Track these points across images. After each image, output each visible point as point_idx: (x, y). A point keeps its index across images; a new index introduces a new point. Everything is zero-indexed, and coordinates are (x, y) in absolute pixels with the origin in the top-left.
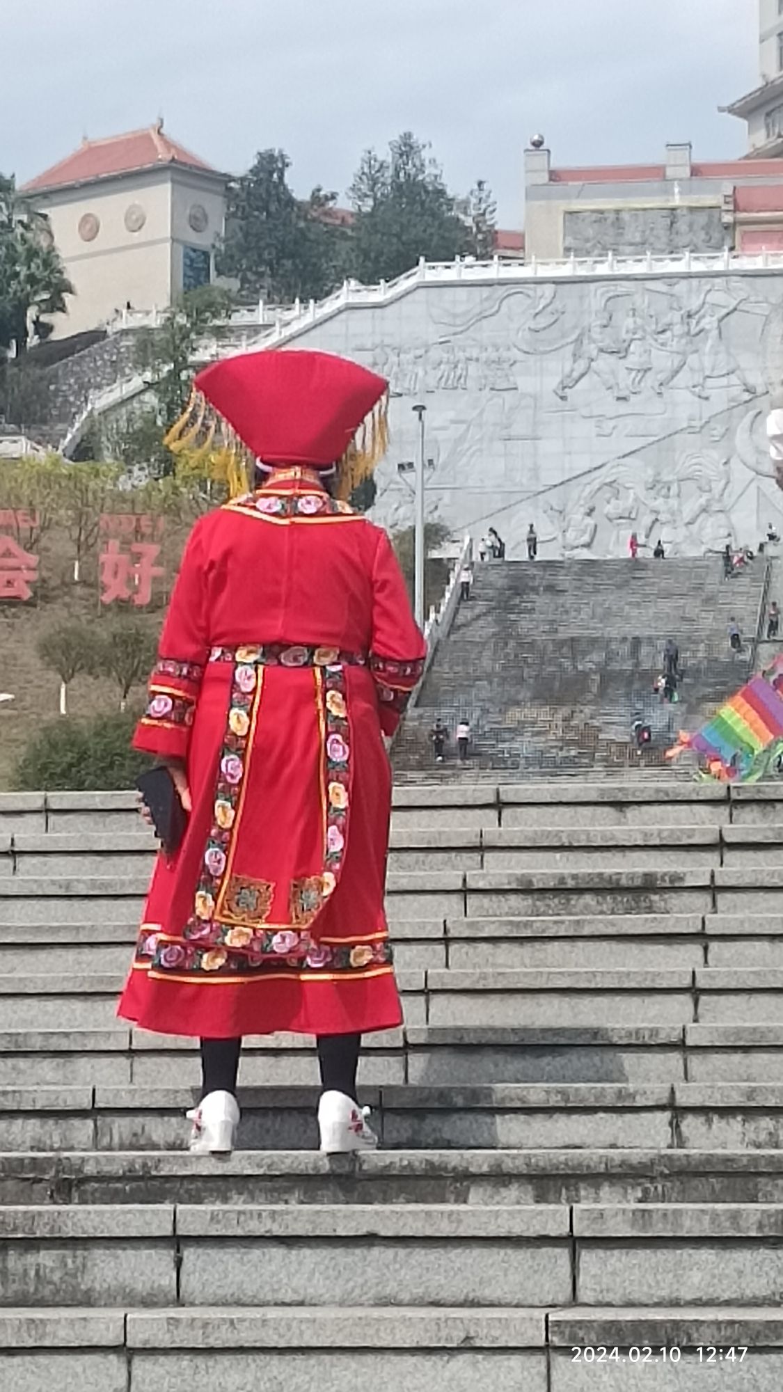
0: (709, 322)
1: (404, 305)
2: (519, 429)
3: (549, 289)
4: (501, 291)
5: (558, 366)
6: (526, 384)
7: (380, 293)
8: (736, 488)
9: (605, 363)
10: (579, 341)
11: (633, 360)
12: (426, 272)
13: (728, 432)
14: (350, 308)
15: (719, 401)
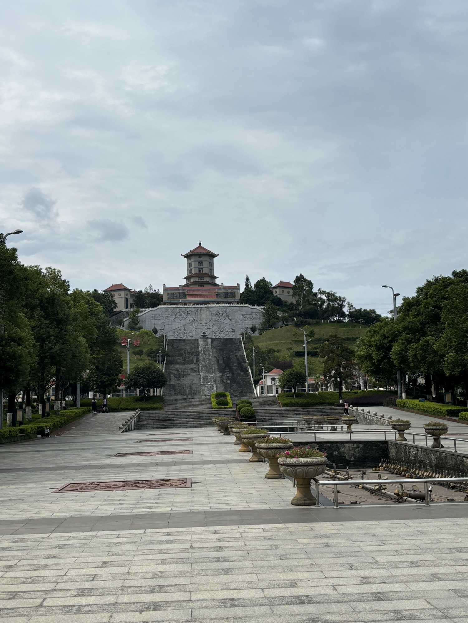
0: (190, 312)
1: (157, 310)
2: (170, 323)
3: (173, 309)
4: (167, 309)
5: (174, 317)
6: (171, 319)
7: (155, 309)
8: (193, 330)
9: (179, 317)
10: (176, 314)
11: (182, 316)
12: (160, 307)
13: (192, 324)
14: (151, 310)
15: (191, 321)
